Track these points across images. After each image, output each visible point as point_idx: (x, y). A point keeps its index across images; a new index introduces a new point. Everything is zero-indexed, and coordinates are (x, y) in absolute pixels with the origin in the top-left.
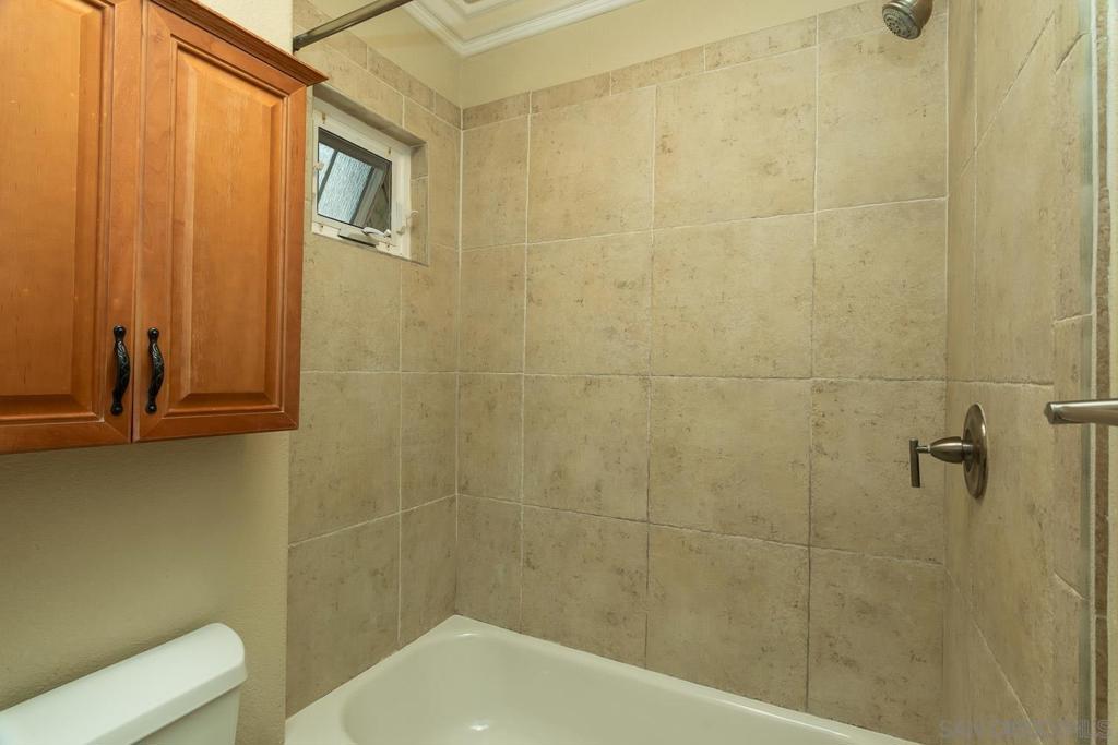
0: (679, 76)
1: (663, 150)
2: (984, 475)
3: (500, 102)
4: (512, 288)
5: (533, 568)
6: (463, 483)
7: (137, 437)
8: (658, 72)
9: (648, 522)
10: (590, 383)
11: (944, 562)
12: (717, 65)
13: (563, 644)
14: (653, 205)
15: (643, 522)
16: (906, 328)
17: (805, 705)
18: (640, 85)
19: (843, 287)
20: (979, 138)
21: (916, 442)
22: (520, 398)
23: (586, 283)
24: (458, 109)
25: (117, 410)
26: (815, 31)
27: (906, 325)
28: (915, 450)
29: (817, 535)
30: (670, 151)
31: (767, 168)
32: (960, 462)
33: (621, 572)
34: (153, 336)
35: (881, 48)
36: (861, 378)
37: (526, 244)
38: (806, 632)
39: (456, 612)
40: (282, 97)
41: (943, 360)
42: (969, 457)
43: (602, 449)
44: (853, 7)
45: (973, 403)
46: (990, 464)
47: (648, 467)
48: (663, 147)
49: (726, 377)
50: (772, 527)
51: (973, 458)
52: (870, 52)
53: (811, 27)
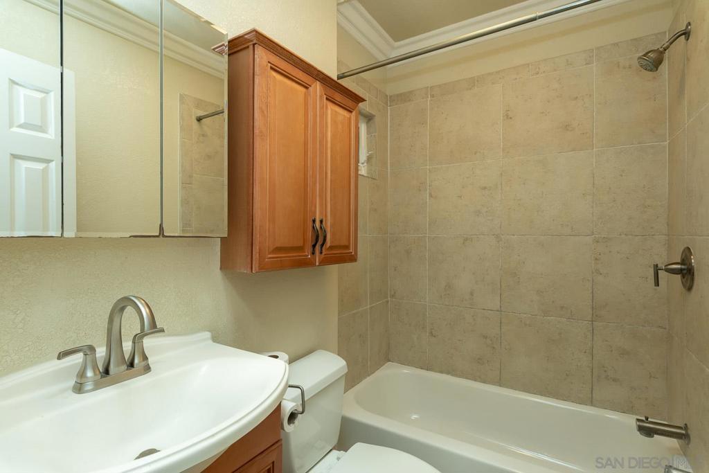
0: (516, 79)
1: (507, 118)
2: (693, 280)
3: (411, 92)
4: (420, 190)
5: (435, 336)
6: (393, 293)
7: (317, 264)
8: (503, 77)
9: (501, 311)
10: (466, 239)
11: (667, 327)
12: (538, 73)
13: (452, 375)
14: (502, 146)
15: (498, 311)
16: (645, 209)
17: (591, 402)
18: (493, 83)
19: (610, 188)
20: (688, 120)
21: (657, 265)
22: (426, 248)
23: (463, 187)
24: (387, 96)
25: (313, 253)
26: (593, 56)
27: (646, 207)
28: (657, 269)
29: (597, 316)
30: (511, 118)
31: (567, 127)
32: (679, 274)
33: (486, 337)
34: (321, 222)
35: (630, 65)
36: (620, 235)
37: (428, 167)
38: (591, 365)
39: (389, 361)
40: (351, 112)
41: (666, 225)
42: (685, 272)
43: (474, 274)
44: (614, 44)
45: (686, 246)
46: (696, 274)
47: (501, 282)
48: (507, 116)
49: (545, 235)
50: (571, 312)
51: (687, 272)
52: (624, 68)
53: (591, 54)
